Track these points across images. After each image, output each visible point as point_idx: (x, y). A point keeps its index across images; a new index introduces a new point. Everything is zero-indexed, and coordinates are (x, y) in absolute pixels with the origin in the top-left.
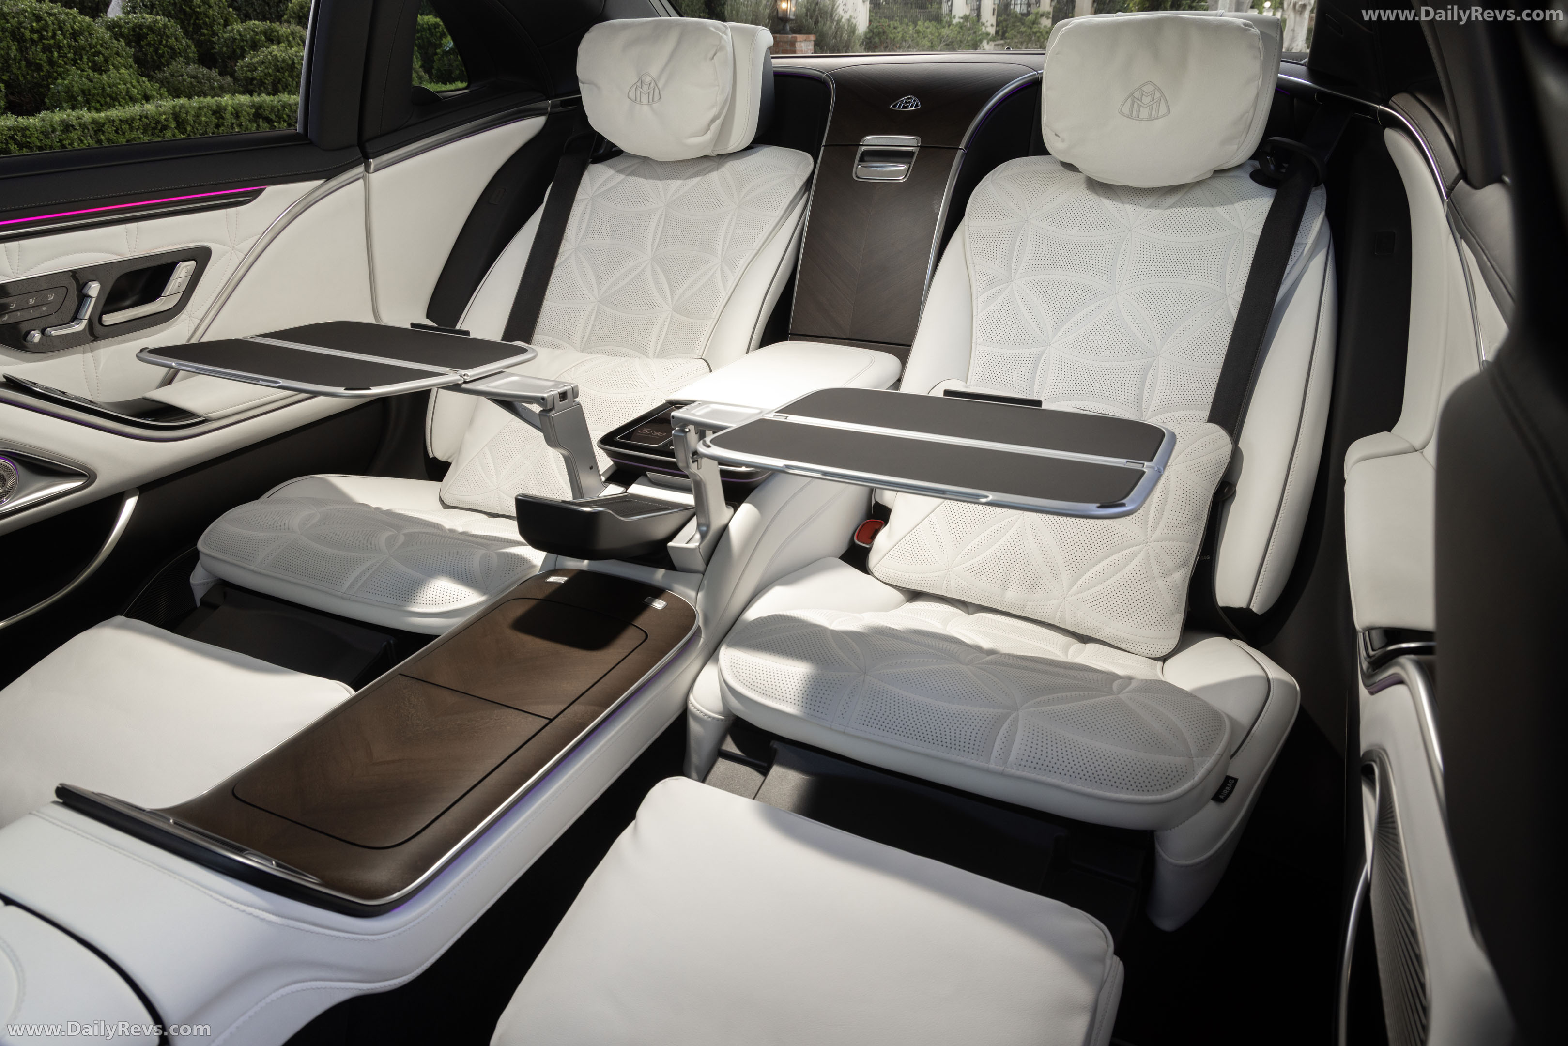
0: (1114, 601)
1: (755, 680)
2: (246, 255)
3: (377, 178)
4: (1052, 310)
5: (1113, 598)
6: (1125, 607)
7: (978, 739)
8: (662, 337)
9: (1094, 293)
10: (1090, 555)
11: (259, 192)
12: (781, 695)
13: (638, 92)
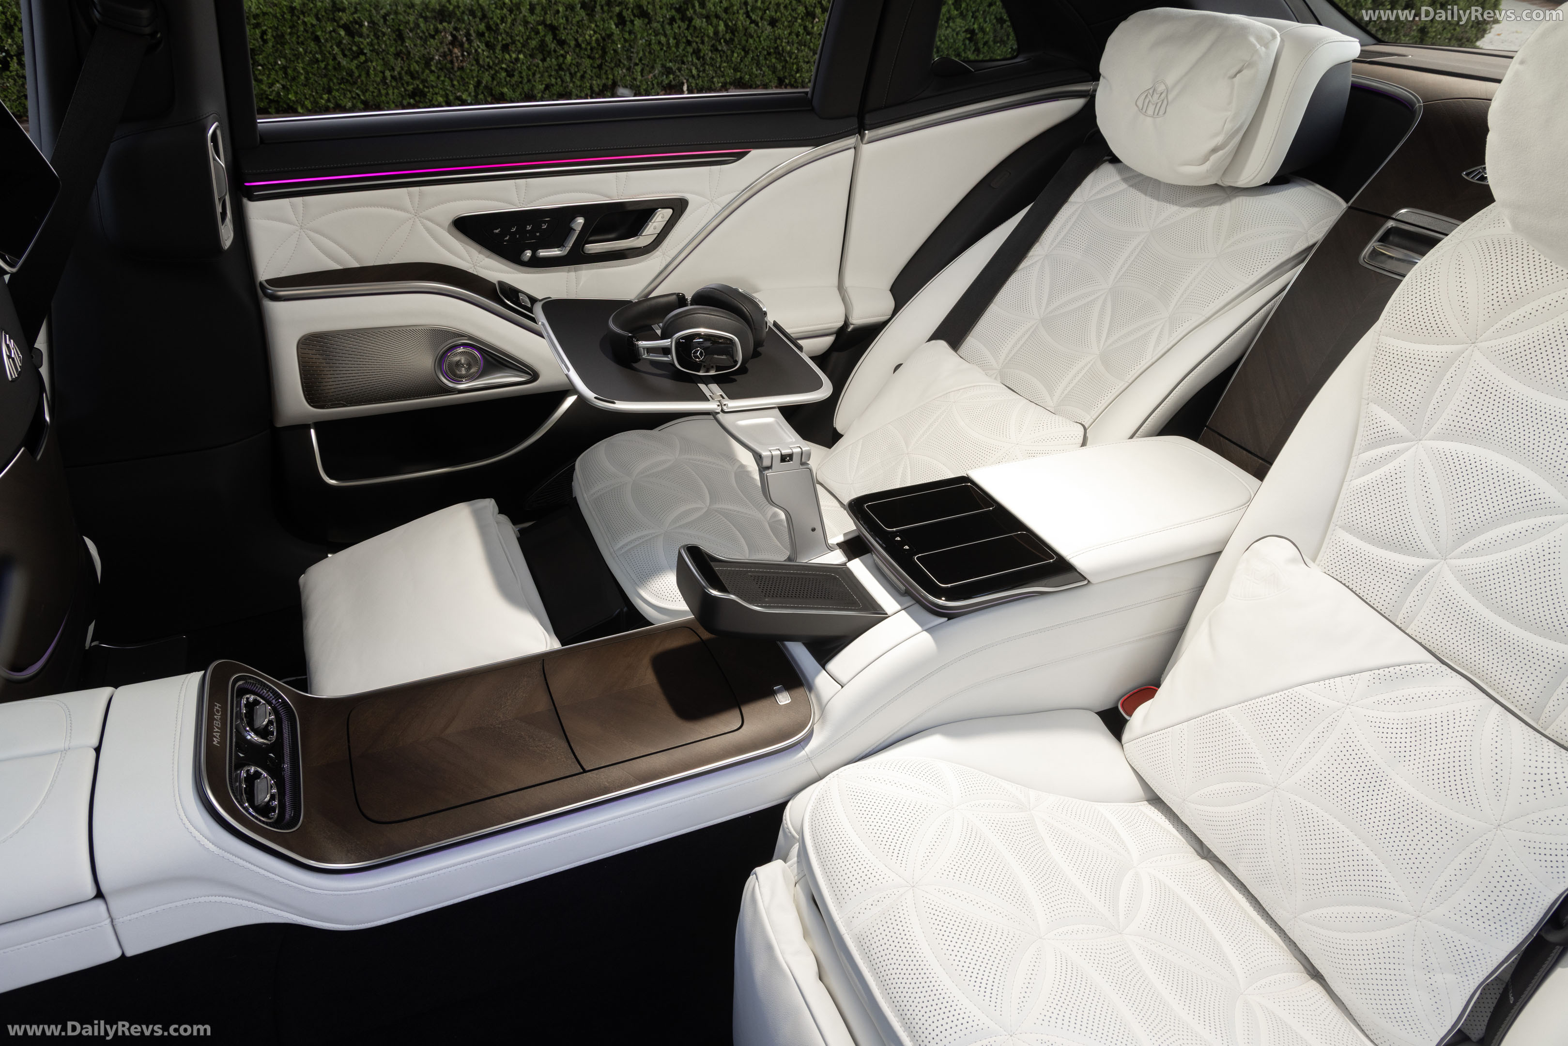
2: (723, 208)
3: (867, 149)
8: (1074, 382)
11: (744, 154)
13: (1147, 100)
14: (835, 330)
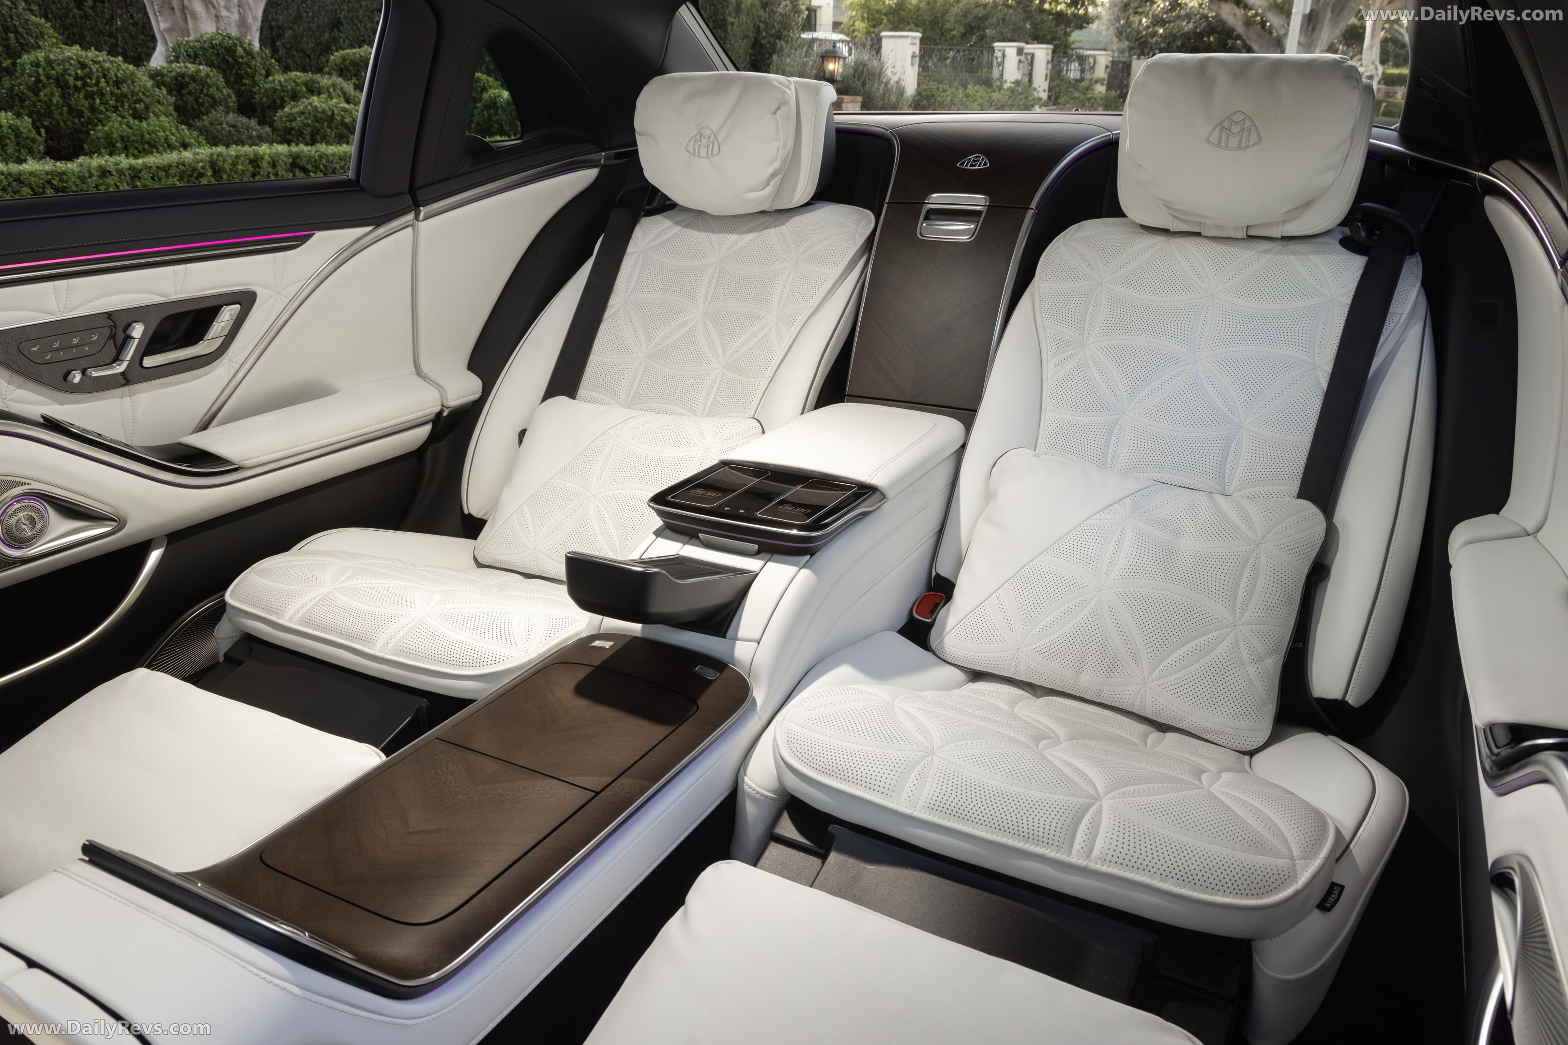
0: (1200, 688)
1: (814, 756)
2: (291, 301)
3: (425, 226)
4: (1127, 377)
5: (1198, 685)
6: (1212, 694)
7: (1058, 830)
8: (712, 395)
9: (1172, 360)
10: (1173, 637)
11: (308, 238)
12: (842, 774)
13: (697, 145)
14: (433, 416)
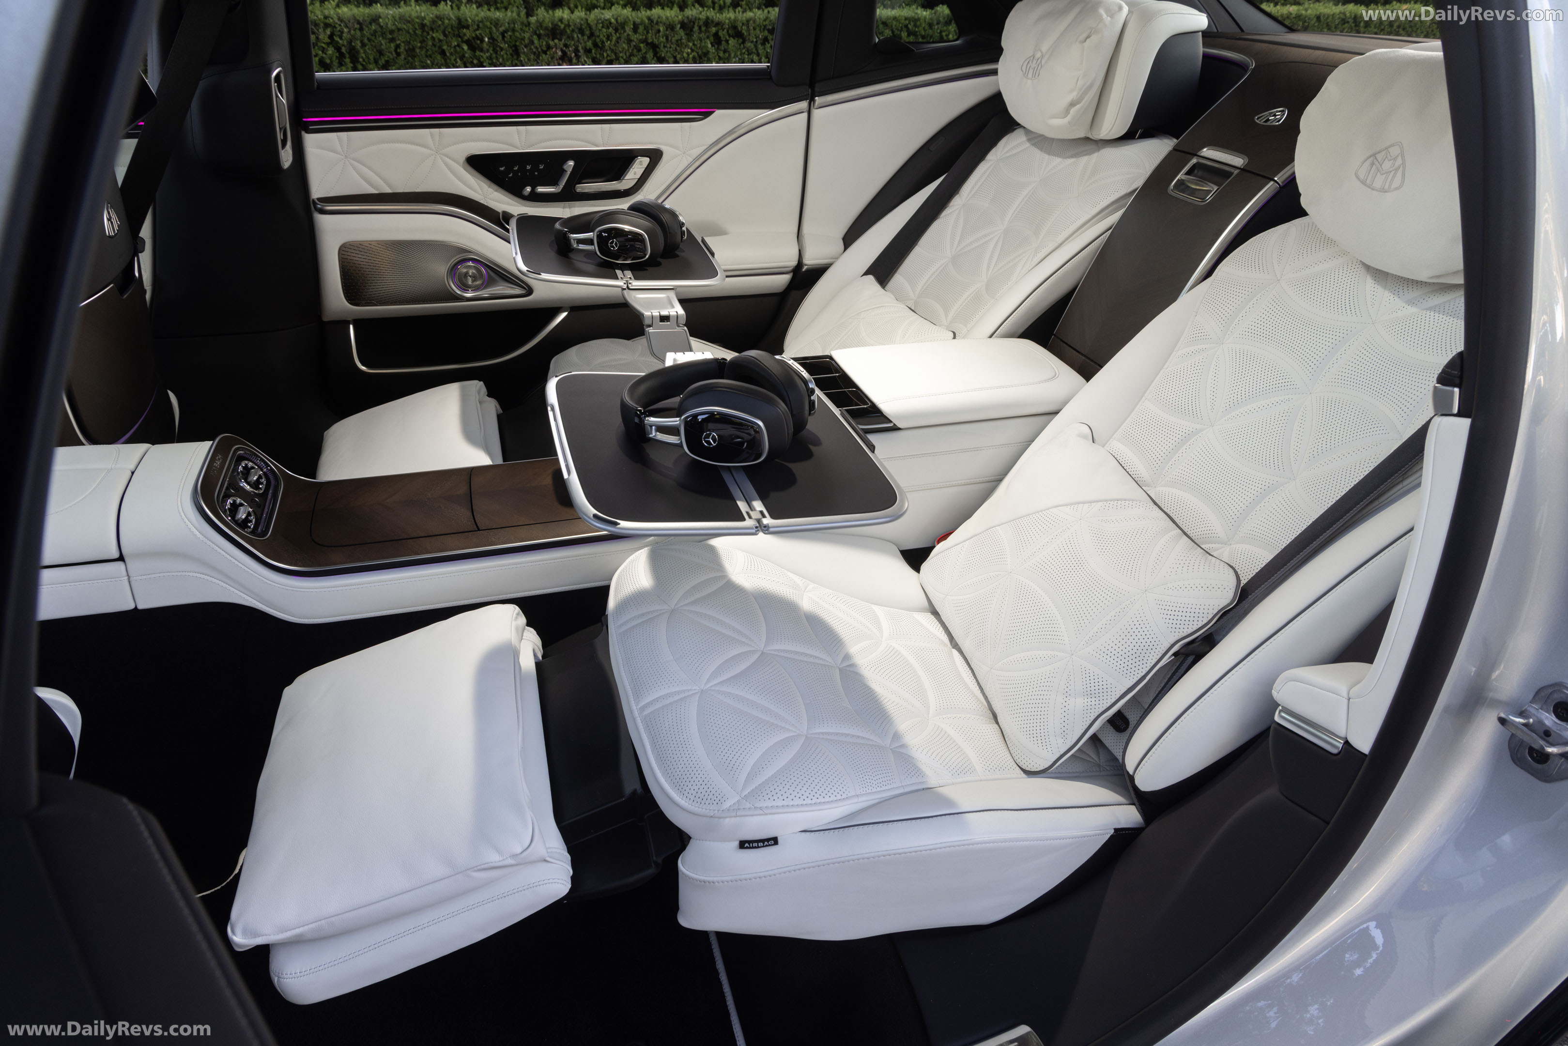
0: (1016, 693)
2: (694, 160)
3: (819, 114)
5: (1017, 690)
6: (1020, 703)
8: (963, 305)
9: (1287, 384)
10: (1025, 639)
11: (711, 113)
13: (1029, 66)
14: (791, 269)
